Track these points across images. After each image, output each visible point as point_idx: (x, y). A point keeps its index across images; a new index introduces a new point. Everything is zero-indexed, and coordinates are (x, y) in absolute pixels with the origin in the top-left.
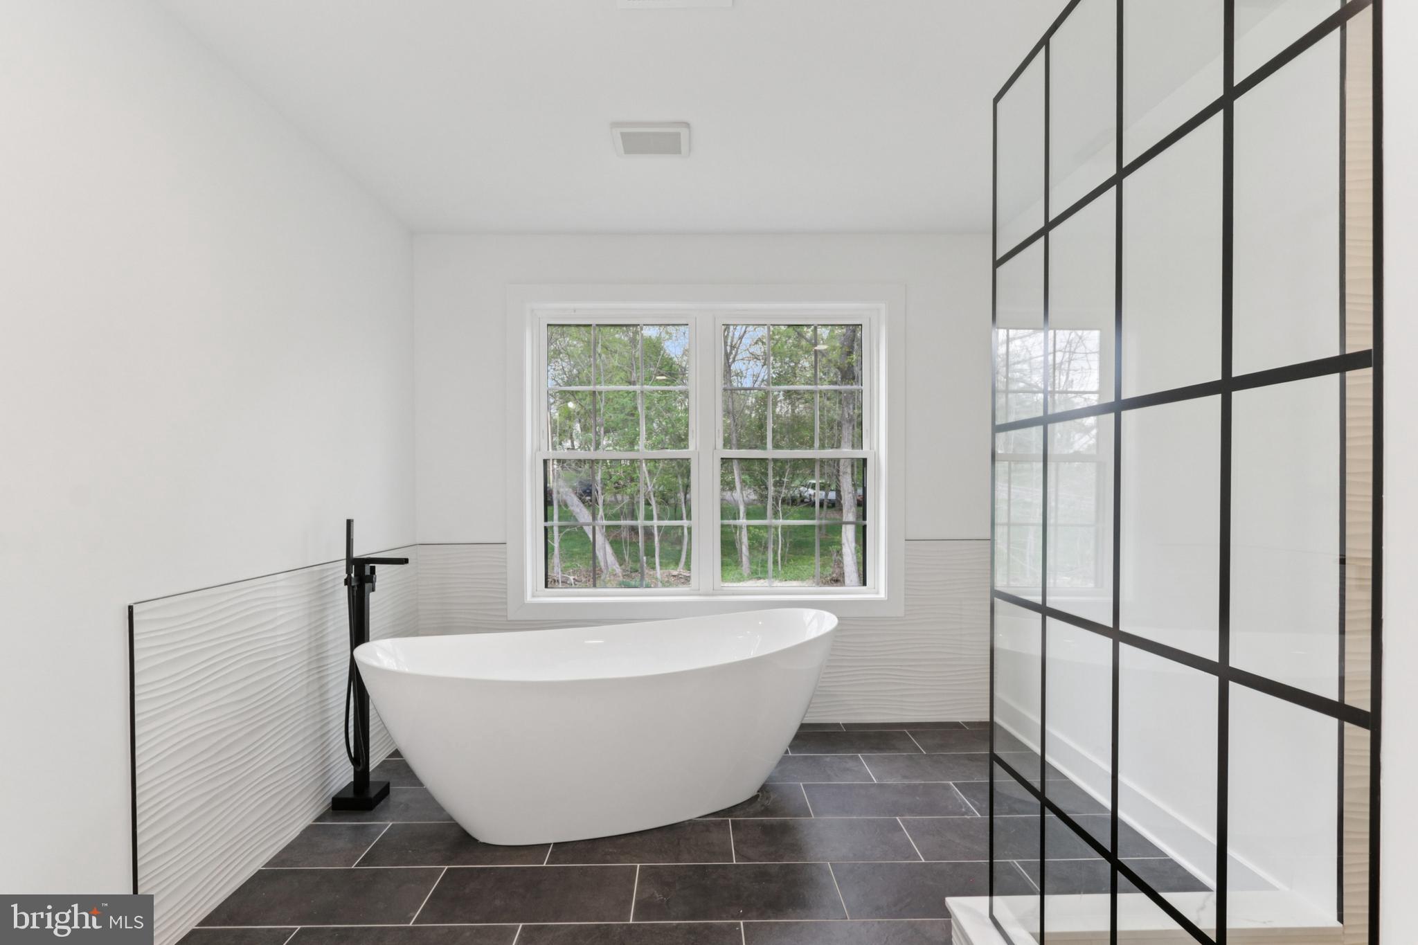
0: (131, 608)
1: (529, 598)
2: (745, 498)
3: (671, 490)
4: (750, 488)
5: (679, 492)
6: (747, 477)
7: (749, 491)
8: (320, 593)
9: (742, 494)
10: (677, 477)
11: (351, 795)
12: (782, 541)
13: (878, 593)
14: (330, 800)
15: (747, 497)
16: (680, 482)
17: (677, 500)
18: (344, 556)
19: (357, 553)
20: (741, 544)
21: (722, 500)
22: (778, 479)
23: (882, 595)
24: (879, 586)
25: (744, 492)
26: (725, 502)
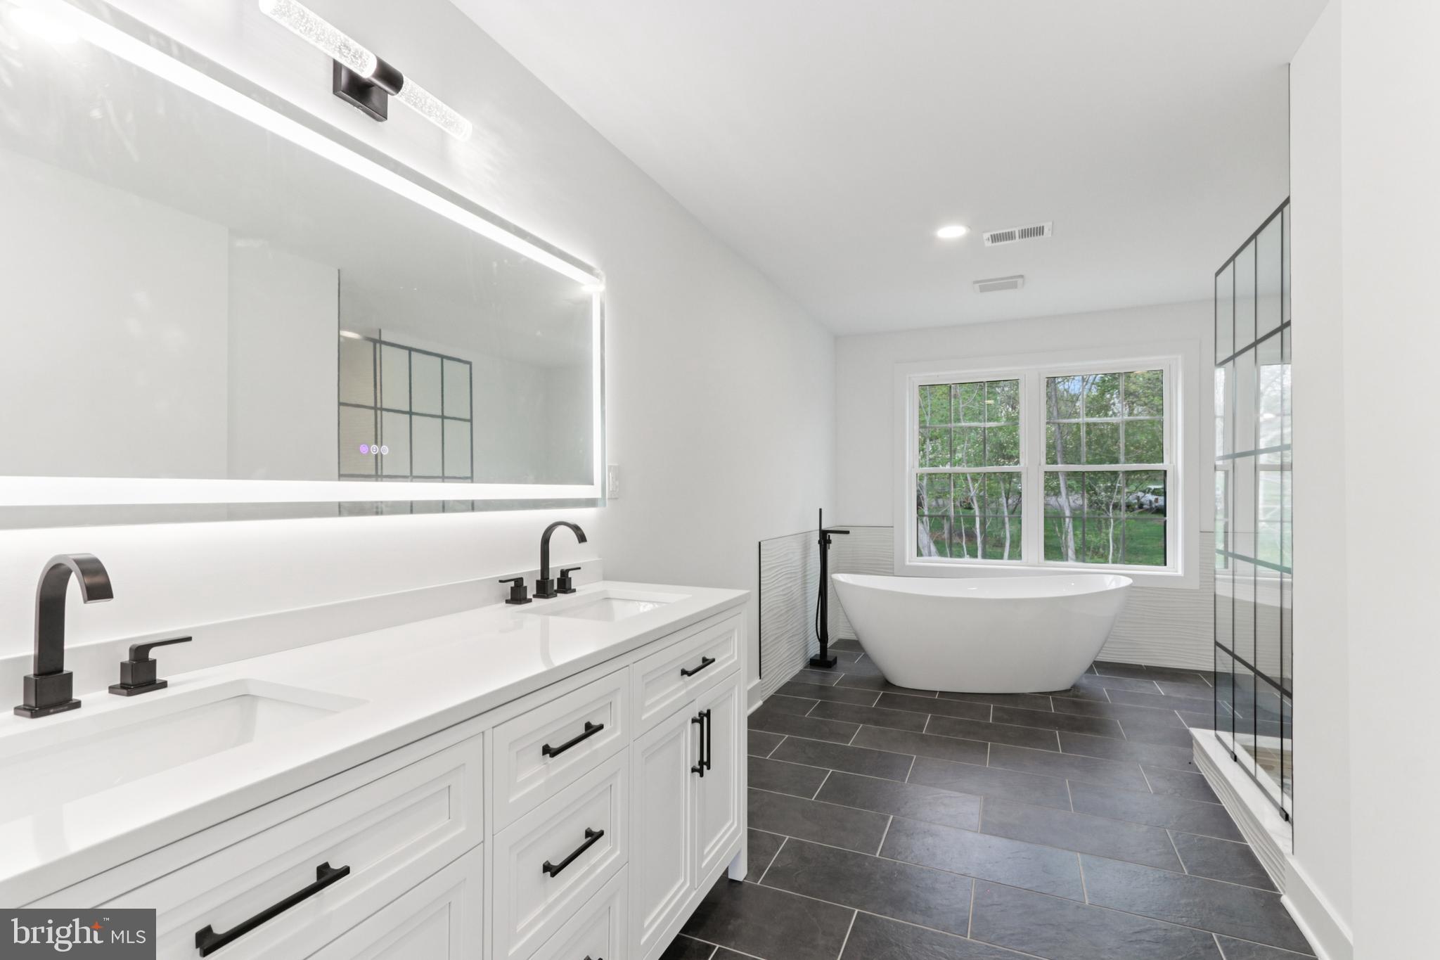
0: (760, 543)
1: (908, 563)
2: (1072, 504)
3: (993, 495)
4: (1076, 493)
5: (1001, 497)
6: (1074, 482)
7: (1076, 496)
8: (806, 548)
9: (1068, 499)
10: (999, 483)
11: (818, 658)
12: (1113, 547)
13: (1177, 572)
14: (809, 660)
15: (1074, 502)
16: (1002, 488)
17: (999, 505)
18: (818, 528)
19: (823, 528)
20: (1067, 547)
21: (1046, 505)
22: (1109, 484)
23: (1180, 573)
24: (1176, 564)
25: (1070, 497)
26: (1049, 507)
